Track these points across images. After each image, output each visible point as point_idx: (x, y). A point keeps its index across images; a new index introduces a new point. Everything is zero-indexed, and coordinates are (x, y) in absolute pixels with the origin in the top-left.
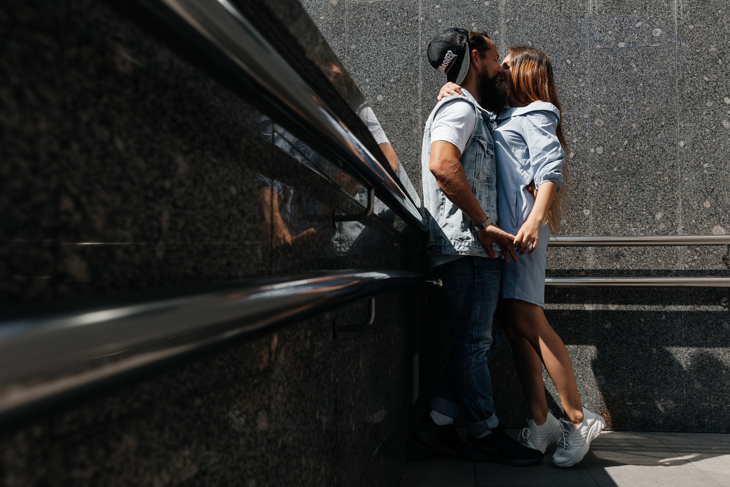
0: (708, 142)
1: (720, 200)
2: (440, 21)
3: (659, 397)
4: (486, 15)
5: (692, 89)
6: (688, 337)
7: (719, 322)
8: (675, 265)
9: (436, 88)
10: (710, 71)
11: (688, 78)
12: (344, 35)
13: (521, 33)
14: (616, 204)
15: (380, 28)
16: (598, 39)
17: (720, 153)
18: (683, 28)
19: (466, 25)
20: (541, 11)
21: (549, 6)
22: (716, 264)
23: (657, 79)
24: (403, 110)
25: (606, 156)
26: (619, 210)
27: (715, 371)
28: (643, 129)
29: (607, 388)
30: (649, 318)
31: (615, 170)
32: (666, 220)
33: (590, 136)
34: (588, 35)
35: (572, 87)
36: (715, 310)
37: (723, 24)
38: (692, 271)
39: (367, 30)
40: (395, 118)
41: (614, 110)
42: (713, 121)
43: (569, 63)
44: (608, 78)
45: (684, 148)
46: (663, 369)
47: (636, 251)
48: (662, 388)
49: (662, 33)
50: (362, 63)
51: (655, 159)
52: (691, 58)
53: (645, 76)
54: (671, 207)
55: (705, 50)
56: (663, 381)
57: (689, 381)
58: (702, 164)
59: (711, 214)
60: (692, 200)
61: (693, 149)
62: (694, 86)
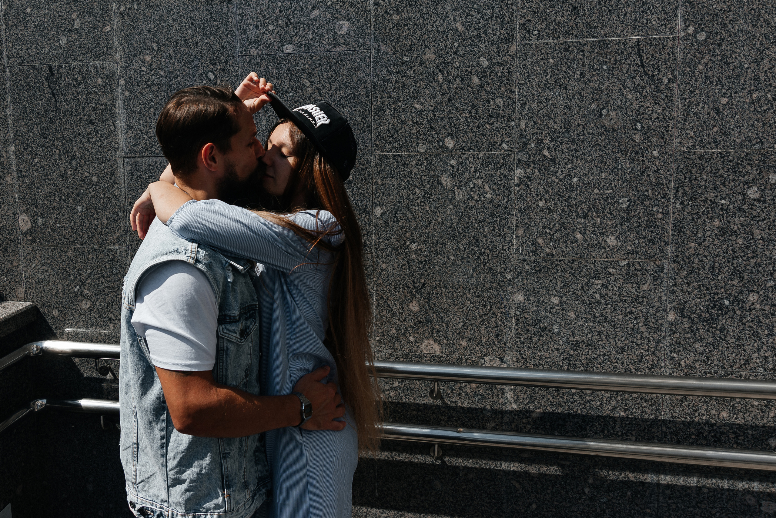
0: (418, 210)
1: (434, 300)
2: (28, 10)
5: (396, 123)
6: (383, 496)
7: (427, 479)
9: (31, 116)
10: (424, 92)
11: (390, 105)
13: (142, 30)
16: (253, 38)
17: (436, 227)
18: (382, 19)
19: (65, 16)
22: (426, 396)
23: (341, 107)
34: (238, 33)
36: (422, 461)
37: (446, 13)
42: (426, 175)
43: (212, 79)
45: (382, 217)
49: (351, 28)
52: (394, 71)
55: (417, 57)
58: (408, 244)
59: (420, 321)
60: (391, 299)
61: (395, 220)
62: (398, 118)
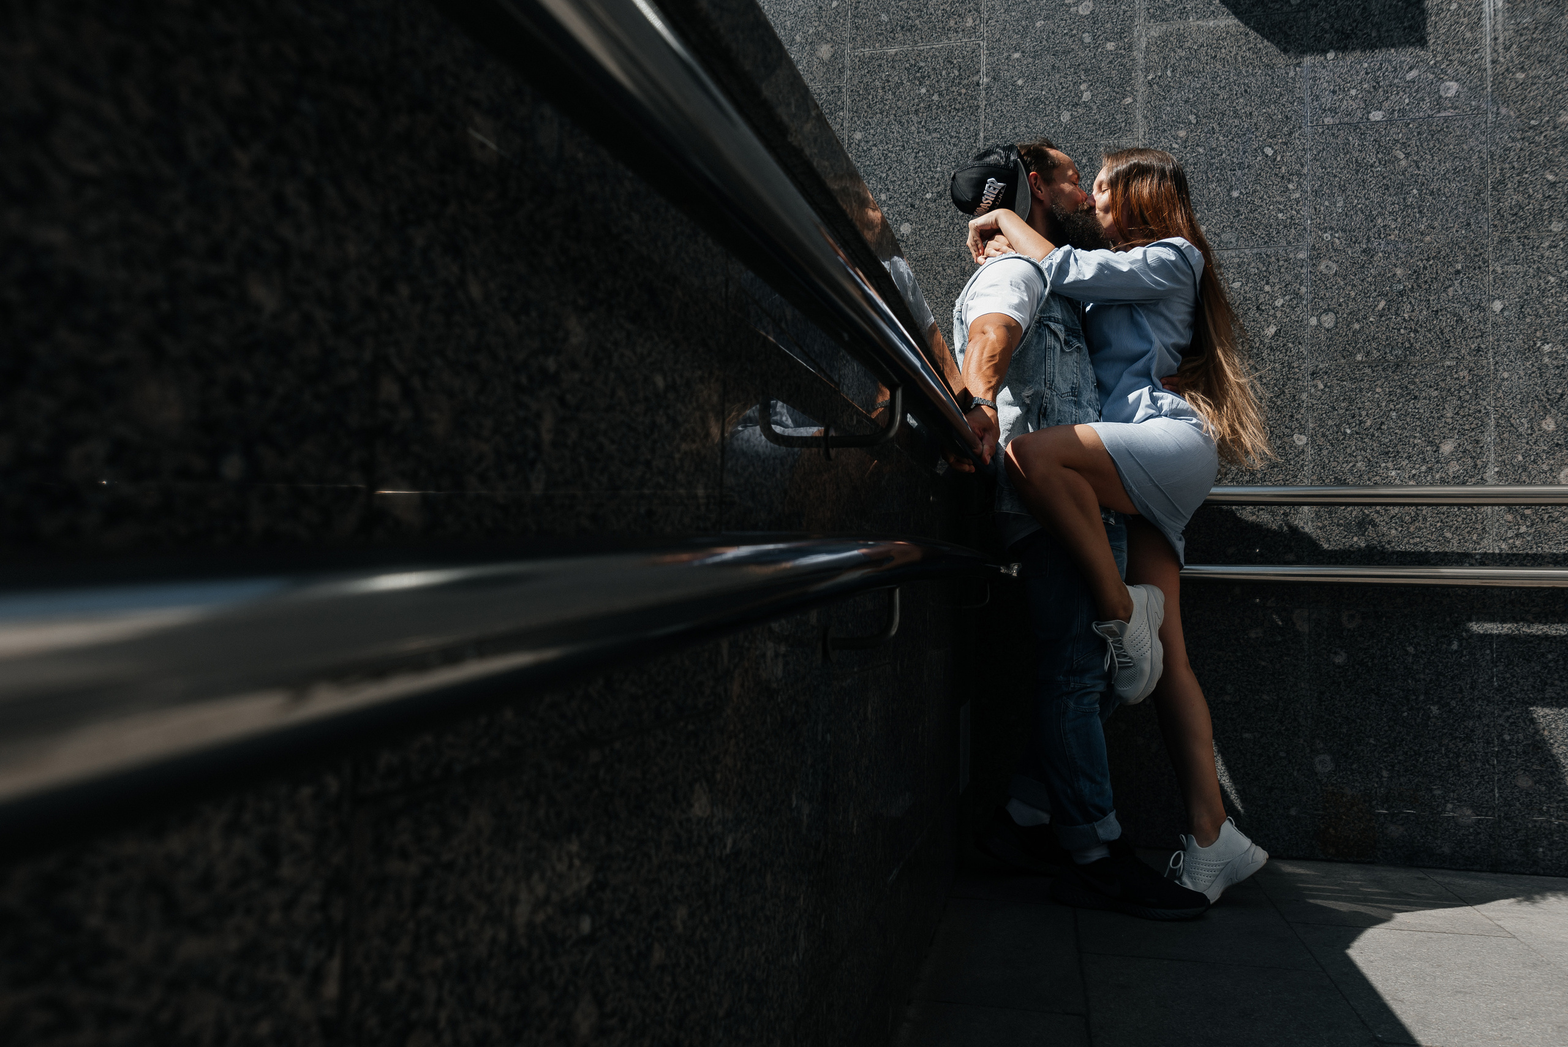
0: (1552, 302)
2: (1020, 82)
3: (1443, 801)
4: (1109, 67)
5: (1520, 198)
6: (1505, 685)
8: (1479, 544)
10: (1559, 161)
11: (1513, 177)
12: (841, 114)
13: (1176, 100)
14: (1360, 424)
15: (908, 98)
16: (1329, 105)
18: (1503, 78)
19: (1070, 88)
20: (1216, 56)
21: (1232, 47)
23: (1447, 181)
24: (948, 250)
25: (1341, 332)
26: (1365, 436)
27: (1561, 754)
28: (1417, 278)
29: (1336, 780)
30: (1425, 646)
31: (1359, 357)
32: (1461, 455)
33: (1310, 293)
34: (1308, 99)
35: (1275, 200)
38: (1514, 555)
39: (885, 104)
40: (932, 265)
41: (1359, 243)
42: (1562, 260)
43: (1270, 155)
44: (1348, 180)
45: (1503, 313)
46: (1451, 746)
47: (1400, 514)
48: (1450, 783)
49: (1460, 90)
50: (875, 165)
51: (1441, 337)
52: (1519, 137)
53: (1424, 176)
54: (1473, 429)
55: (1549, 120)
56: (1453, 769)
57: (1505, 773)
58: (1538, 345)
59: (1558, 443)
60: (1516, 416)
61: (1521, 316)
62: (1524, 192)
